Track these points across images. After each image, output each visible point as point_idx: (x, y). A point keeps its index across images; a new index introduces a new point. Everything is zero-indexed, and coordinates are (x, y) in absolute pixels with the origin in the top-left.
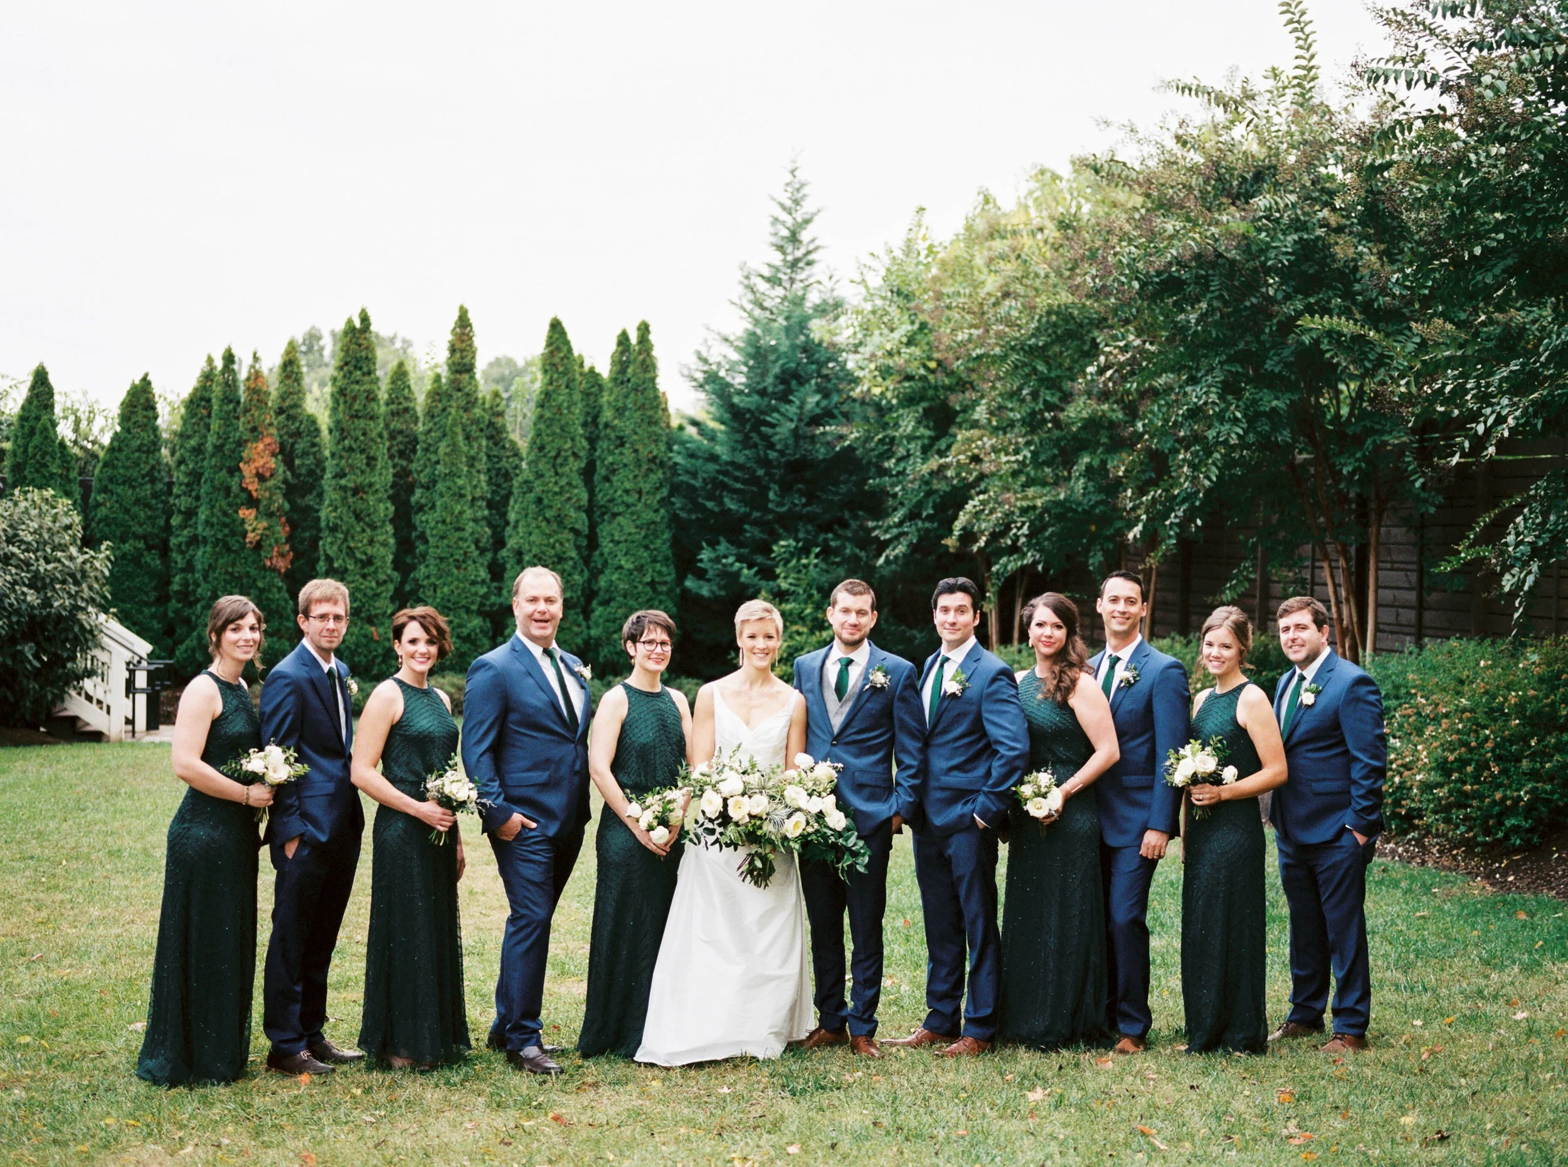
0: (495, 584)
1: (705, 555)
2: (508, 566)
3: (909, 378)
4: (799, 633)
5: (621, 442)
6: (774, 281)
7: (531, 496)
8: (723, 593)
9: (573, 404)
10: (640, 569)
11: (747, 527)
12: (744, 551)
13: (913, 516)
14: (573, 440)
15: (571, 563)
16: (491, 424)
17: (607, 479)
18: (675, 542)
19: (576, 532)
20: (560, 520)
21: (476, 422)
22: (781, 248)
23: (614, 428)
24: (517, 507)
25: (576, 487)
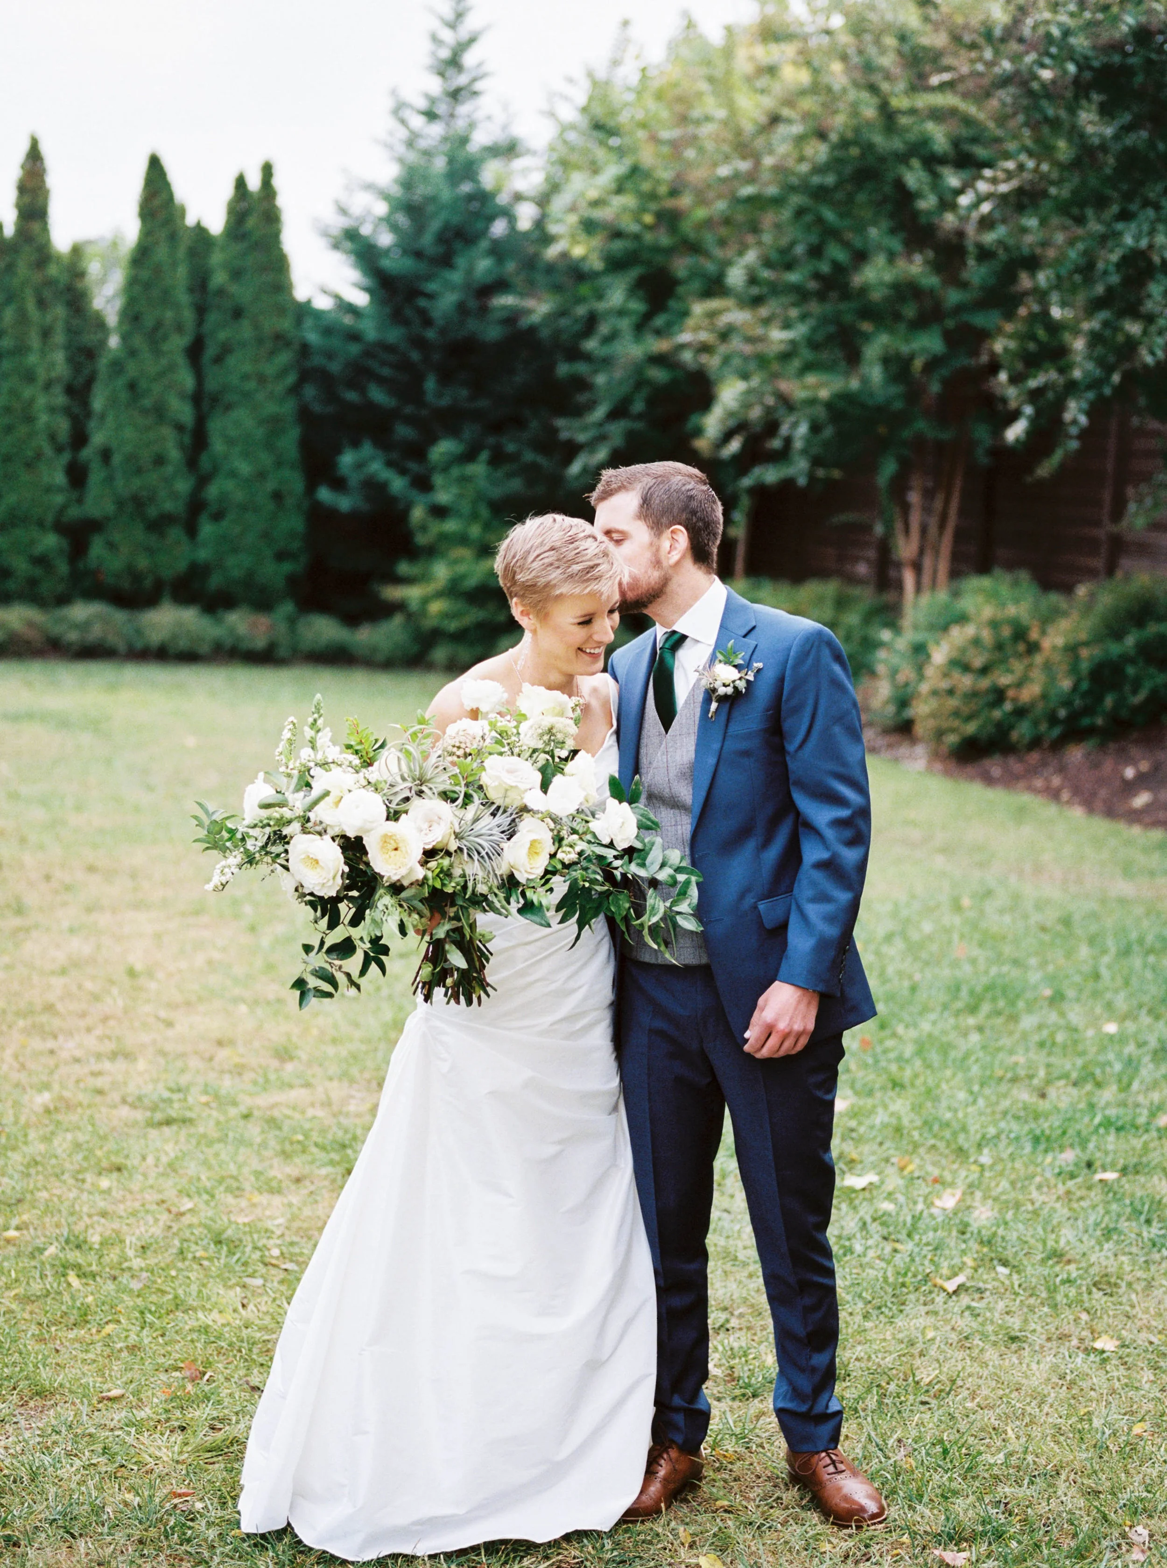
0: (75, 492)
1: (347, 459)
2: (92, 469)
3: (617, 234)
5: (238, 313)
6: (431, 115)
7: (121, 382)
8: (366, 508)
9: (174, 265)
10: (261, 475)
11: (397, 425)
12: (395, 456)
13: (617, 413)
14: (176, 308)
15: (172, 466)
16: (70, 289)
17: (219, 360)
18: (306, 445)
20: (159, 412)
21: (50, 283)
22: (441, 74)
23: (227, 296)
24: (103, 393)
25: (179, 370)
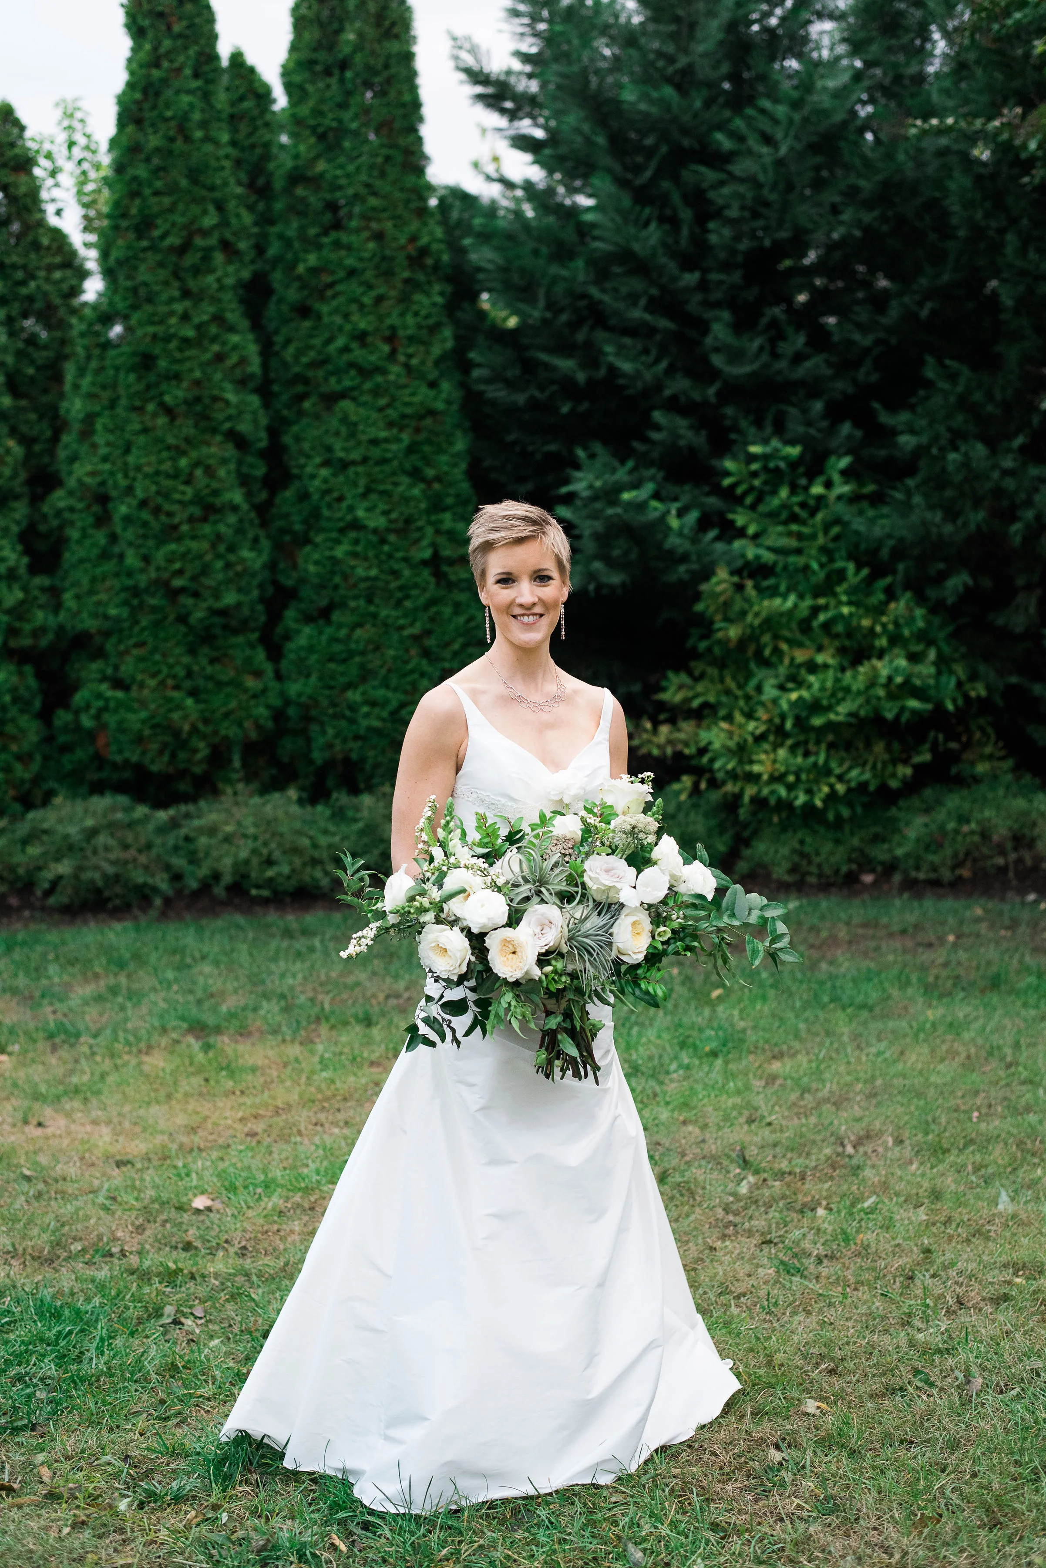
0: (41, 581)
2: (74, 534)
4: (812, 667)
5: (337, 216)
8: (616, 579)
11: (658, 416)
14: (220, 207)
15: (232, 519)
17: (304, 311)
19: (240, 442)
20: (200, 410)
23: (314, 182)
24: (86, 382)
25: (232, 329)
